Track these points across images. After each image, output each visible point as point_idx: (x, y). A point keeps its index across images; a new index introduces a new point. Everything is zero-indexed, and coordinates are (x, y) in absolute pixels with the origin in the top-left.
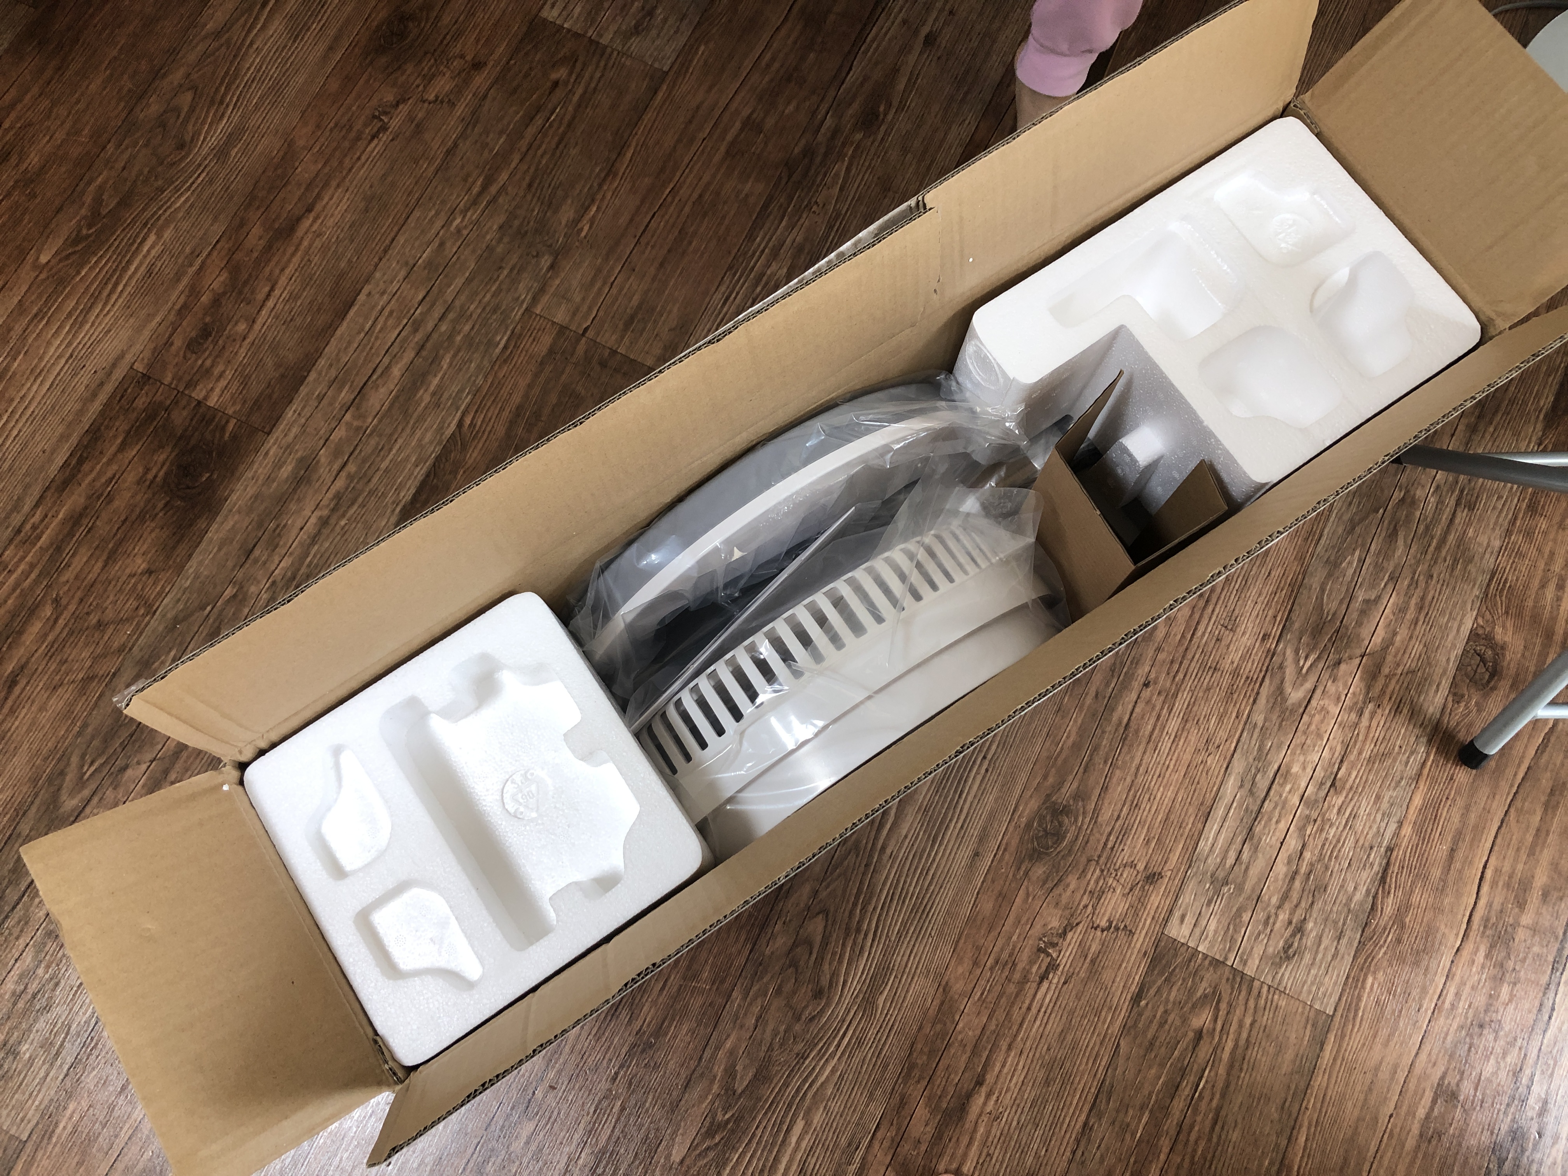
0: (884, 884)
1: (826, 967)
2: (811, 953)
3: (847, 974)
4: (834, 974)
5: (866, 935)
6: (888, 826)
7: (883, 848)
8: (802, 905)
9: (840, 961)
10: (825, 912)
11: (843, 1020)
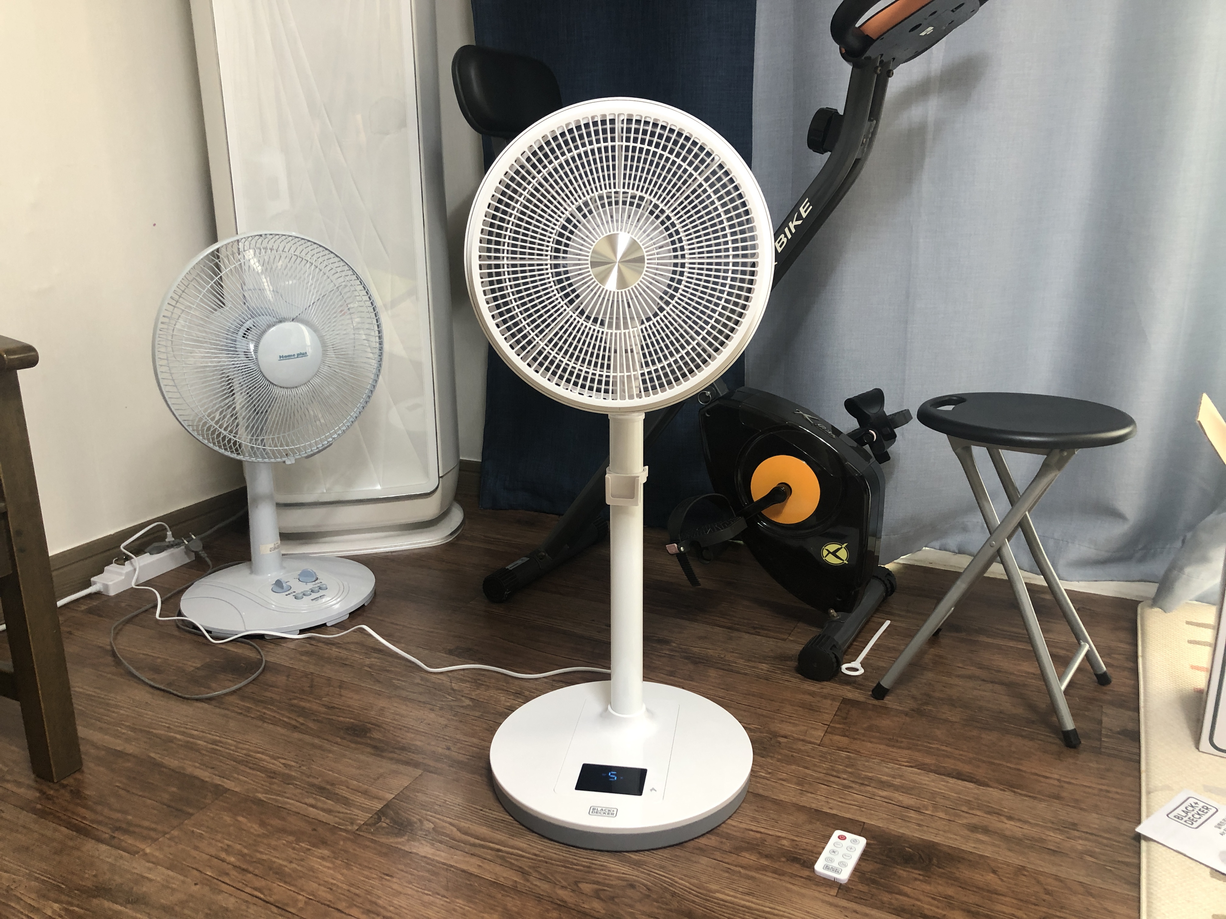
0: (559, 855)
1: (614, 883)
2: (604, 890)
3: (618, 873)
4: (619, 878)
5: (593, 864)
6: (521, 853)
7: (535, 855)
8: (572, 894)
9: (610, 876)
10: (576, 883)
11: (649, 875)
